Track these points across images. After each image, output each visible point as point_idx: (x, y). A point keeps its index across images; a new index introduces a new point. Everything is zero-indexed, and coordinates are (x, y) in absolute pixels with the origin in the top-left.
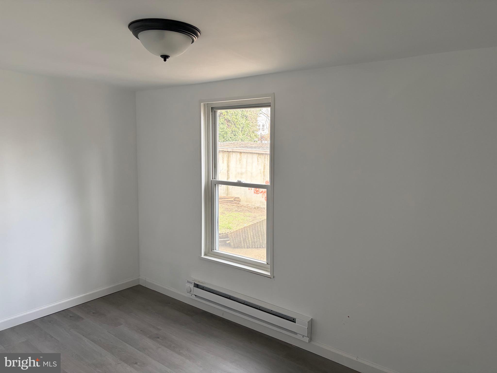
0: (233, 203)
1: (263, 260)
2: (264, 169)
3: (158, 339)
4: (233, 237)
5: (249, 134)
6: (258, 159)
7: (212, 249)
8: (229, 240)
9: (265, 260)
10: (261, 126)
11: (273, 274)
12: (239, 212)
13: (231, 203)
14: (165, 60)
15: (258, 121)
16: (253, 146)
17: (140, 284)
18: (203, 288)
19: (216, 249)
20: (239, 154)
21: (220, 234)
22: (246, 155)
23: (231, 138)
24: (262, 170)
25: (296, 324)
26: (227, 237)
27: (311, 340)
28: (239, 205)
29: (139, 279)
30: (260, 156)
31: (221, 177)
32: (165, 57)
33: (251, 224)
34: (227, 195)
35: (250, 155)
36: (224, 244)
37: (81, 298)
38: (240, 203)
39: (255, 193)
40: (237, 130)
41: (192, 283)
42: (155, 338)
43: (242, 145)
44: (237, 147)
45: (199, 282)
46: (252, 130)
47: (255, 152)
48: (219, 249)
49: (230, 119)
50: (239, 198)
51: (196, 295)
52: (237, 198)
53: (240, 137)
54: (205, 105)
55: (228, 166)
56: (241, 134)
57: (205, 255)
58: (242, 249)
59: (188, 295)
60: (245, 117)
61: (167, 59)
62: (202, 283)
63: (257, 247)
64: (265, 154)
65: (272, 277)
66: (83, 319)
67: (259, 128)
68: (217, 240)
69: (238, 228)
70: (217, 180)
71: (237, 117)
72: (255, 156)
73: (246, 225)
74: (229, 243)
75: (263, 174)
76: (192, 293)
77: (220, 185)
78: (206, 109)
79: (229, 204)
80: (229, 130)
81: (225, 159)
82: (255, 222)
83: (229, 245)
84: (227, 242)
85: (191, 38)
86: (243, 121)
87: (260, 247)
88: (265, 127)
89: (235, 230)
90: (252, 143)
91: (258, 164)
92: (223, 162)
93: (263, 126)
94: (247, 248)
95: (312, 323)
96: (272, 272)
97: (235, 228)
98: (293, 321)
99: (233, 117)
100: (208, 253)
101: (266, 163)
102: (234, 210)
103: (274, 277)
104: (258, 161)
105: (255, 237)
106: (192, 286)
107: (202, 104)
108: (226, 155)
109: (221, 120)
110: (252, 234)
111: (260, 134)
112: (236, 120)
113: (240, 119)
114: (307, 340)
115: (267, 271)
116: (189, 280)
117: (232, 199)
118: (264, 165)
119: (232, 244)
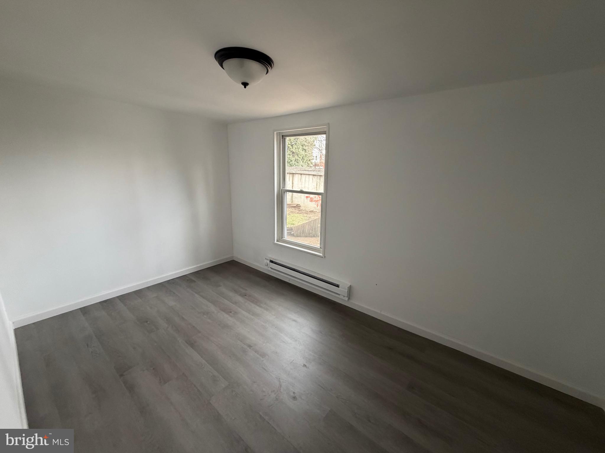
0: (296, 208)
1: (318, 246)
2: (317, 185)
3: (246, 297)
4: (296, 230)
5: (307, 162)
6: (313, 179)
7: (282, 237)
8: (293, 232)
9: (319, 246)
10: (315, 157)
11: (324, 255)
12: (300, 213)
13: (294, 208)
14: (245, 87)
15: (313, 153)
16: (310, 170)
17: (234, 259)
18: (276, 263)
19: (284, 238)
20: (300, 175)
21: (287, 228)
22: (305, 175)
23: (294, 164)
24: (316, 186)
25: (340, 288)
26: (292, 230)
27: (349, 299)
28: (299, 209)
29: (233, 256)
30: (314, 177)
31: (288, 187)
32: (245, 84)
33: (307, 221)
34: (292, 202)
35: (307, 176)
36: (290, 234)
37: (194, 268)
38: (300, 208)
39: (310, 201)
40: (299, 159)
41: (268, 260)
42: (244, 295)
43: (302, 169)
44: (298, 170)
45: (273, 259)
46: (309, 159)
47: (311, 174)
48: (286, 237)
49: (294, 151)
50: (299, 205)
51: (271, 268)
52: (299, 204)
53: (301, 163)
54: (277, 133)
55: (293, 184)
56: (301, 162)
57: (277, 241)
58: (301, 238)
59: (266, 267)
60: (304, 150)
61: (247, 87)
62: (275, 260)
63: (311, 237)
64: (318, 175)
65: (324, 257)
66: (195, 282)
67: (314, 158)
68: (286, 232)
69: (299, 224)
70: (286, 189)
71: (299, 150)
72: (311, 177)
73: (304, 222)
74: (293, 234)
75: (316, 189)
76: (269, 266)
77: (288, 193)
78: (278, 137)
79: (293, 208)
80: (293, 159)
81: (291, 178)
82: (310, 220)
83: (293, 235)
84: (292, 233)
85: (266, 68)
86: (303, 153)
87: (313, 237)
88: (318, 157)
89: (297, 225)
90: (309, 168)
91: (313, 182)
92: (289, 180)
93: (316, 157)
94: (305, 237)
95: (350, 288)
96: (324, 253)
97: (297, 224)
98: (338, 286)
99: (296, 150)
100: (280, 239)
101: (318, 181)
102: (297, 212)
103: (325, 257)
104: (313, 180)
105: (310, 230)
106: (268, 262)
107: (275, 133)
108: (291, 176)
109: (289, 152)
110: (308, 228)
111: (314, 162)
112: (298, 152)
113: (301, 152)
114: (347, 299)
115: (320, 253)
116: (267, 258)
117: (295, 205)
118: (317, 183)
119: (295, 234)
